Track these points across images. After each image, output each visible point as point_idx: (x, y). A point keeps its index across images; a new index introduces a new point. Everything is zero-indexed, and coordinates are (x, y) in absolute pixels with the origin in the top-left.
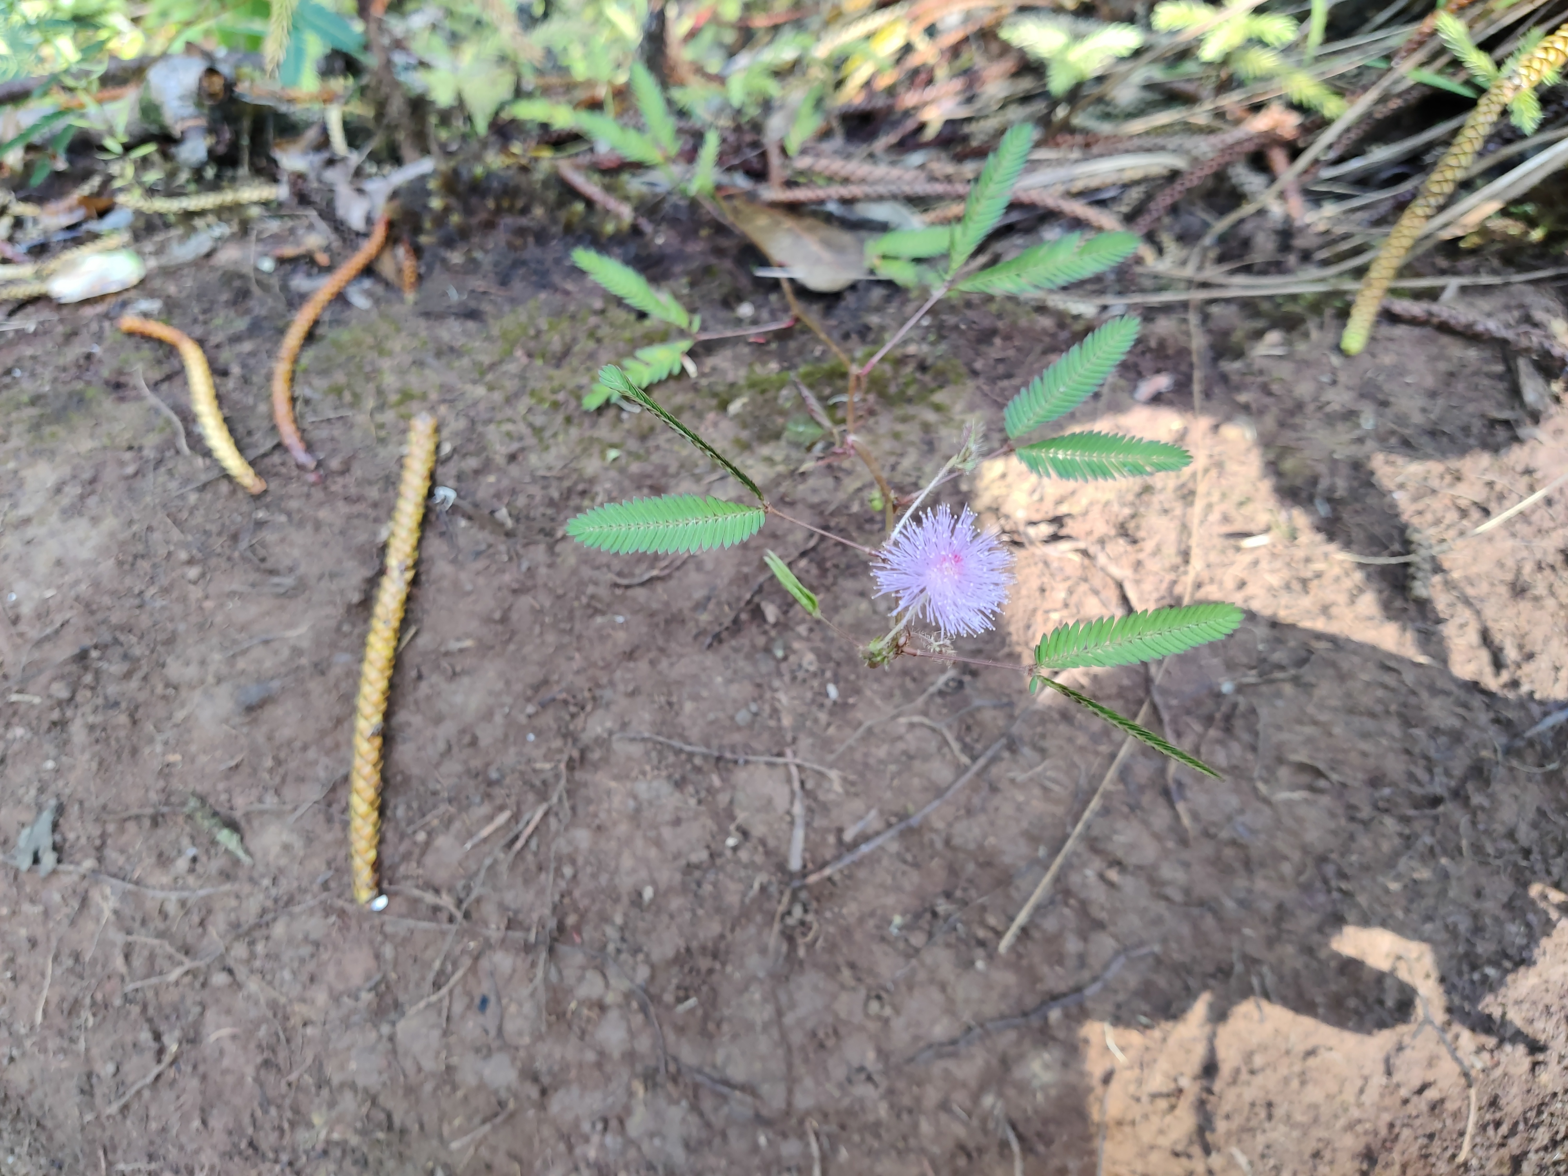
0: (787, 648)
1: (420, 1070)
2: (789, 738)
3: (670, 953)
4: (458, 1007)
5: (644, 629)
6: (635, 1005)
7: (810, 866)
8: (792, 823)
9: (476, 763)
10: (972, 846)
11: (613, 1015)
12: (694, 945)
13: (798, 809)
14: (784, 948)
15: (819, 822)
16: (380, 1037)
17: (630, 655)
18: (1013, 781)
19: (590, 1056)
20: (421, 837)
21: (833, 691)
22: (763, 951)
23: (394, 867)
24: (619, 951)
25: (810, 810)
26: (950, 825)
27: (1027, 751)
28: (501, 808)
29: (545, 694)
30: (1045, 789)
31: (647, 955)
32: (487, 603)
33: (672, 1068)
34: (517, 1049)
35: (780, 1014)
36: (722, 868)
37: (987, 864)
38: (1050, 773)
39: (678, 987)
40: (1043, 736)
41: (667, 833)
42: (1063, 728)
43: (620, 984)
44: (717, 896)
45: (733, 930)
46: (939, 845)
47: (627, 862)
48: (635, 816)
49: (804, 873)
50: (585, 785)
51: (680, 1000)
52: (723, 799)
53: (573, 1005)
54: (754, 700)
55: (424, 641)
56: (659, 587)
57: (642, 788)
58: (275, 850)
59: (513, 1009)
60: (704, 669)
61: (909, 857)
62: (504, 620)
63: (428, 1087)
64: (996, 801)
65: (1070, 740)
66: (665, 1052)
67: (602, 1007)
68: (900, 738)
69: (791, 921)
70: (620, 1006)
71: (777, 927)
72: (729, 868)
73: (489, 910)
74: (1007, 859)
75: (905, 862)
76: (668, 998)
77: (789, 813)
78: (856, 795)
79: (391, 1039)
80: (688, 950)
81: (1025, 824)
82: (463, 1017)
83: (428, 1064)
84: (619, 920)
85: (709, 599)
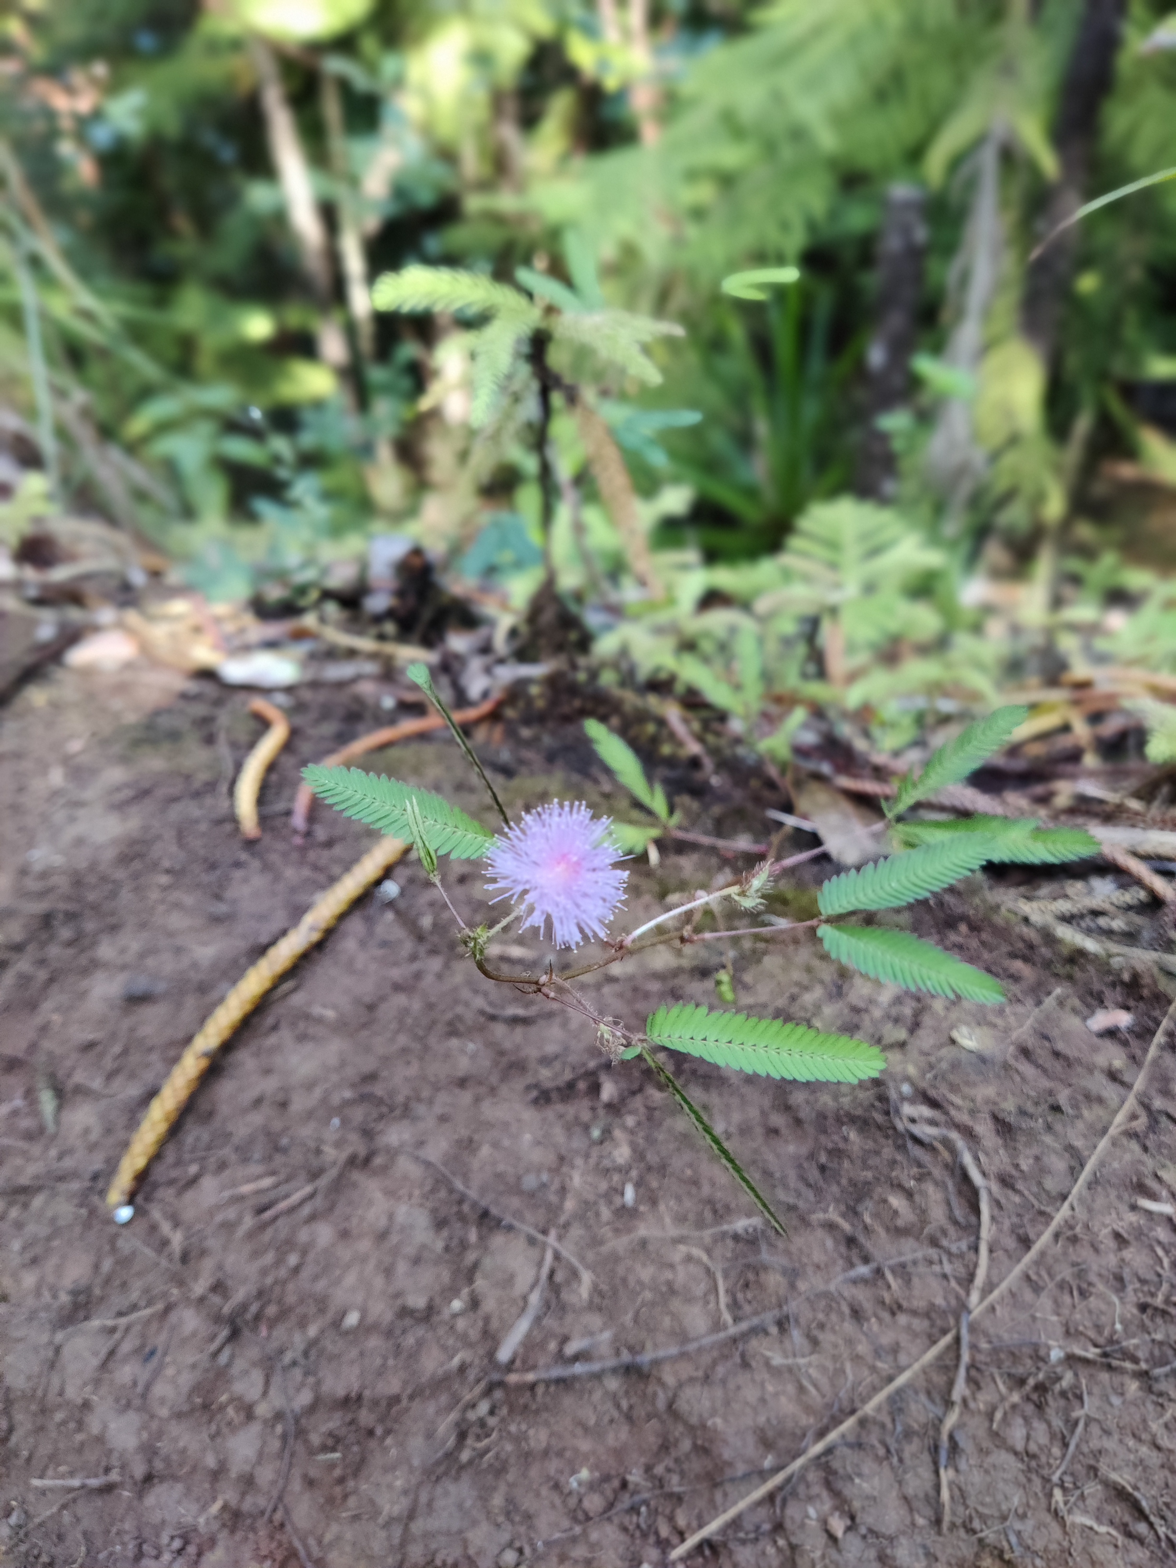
0: (607, 1133)
1: (61, 1393)
2: (562, 1219)
3: (341, 1393)
4: (126, 1347)
5: (487, 1063)
6: (279, 1429)
7: (518, 1363)
8: (523, 1309)
9: (277, 1125)
10: (694, 1420)
11: (255, 1428)
12: (367, 1393)
13: (535, 1298)
14: (451, 1442)
15: (548, 1322)
16: (51, 1343)
17: (462, 1083)
18: (767, 1363)
19: (211, 1461)
20: (193, 1169)
21: (630, 1194)
22: (430, 1435)
23: (155, 1186)
24: (294, 1363)
25: (547, 1305)
26: (680, 1385)
27: (796, 1335)
28: (273, 1173)
29: (367, 1089)
30: (801, 1389)
31: (318, 1383)
32: (367, 988)
33: (278, 1516)
34: (152, 1416)
35: (411, 1515)
36: (433, 1328)
37: (702, 1450)
38: (812, 1371)
39: (331, 1434)
40: (822, 1326)
41: (402, 1267)
42: (848, 1327)
43: (276, 1400)
44: (414, 1355)
45: (412, 1398)
46: (661, 1403)
47: (350, 1279)
48: (382, 1236)
49: (509, 1367)
50: (355, 1185)
51: (325, 1448)
52: (471, 1257)
53: (224, 1398)
54: (550, 1170)
55: (298, 999)
56: (519, 1030)
57: (402, 1212)
58: (78, 1129)
59: (170, 1371)
60: (519, 1121)
61: (624, 1404)
62: (371, 1007)
63: (59, 1416)
64: (742, 1378)
65: (850, 1342)
66: (280, 1498)
67: (249, 1412)
68: (672, 1266)
69: (472, 1416)
70: (265, 1422)
71: (453, 1416)
72: (441, 1331)
73: (208, 1265)
74: (727, 1454)
75: (618, 1406)
76: (315, 1439)
77: (525, 1298)
78: (600, 1309)
79: (58, 1350)
80: (359, 1397)
81: (762, 1420)
82: (126, 1359)
83: (71, 1392)
84: (312, 1331)
85: (557, 1057)
